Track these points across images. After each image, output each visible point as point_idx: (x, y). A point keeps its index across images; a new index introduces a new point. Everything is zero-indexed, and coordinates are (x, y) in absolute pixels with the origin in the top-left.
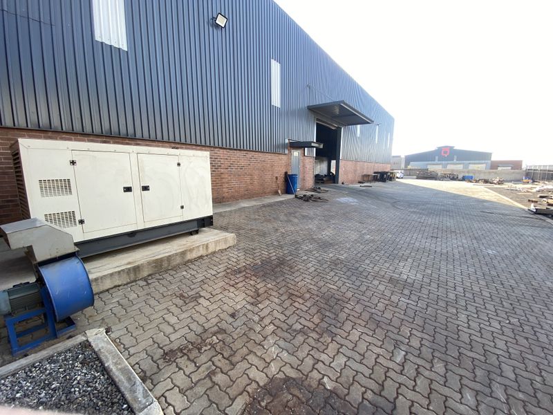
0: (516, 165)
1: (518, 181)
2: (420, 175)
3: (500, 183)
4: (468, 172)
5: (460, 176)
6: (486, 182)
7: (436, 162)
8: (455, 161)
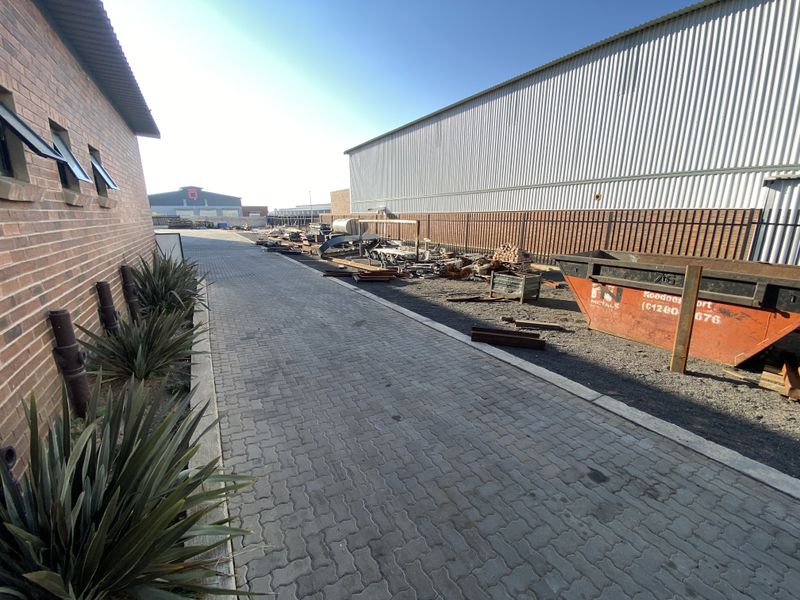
0: (263, 210)
1: (262, 227)
2: (172, 225)
3: (249, 229)
4: (222, 219)
5: (216, 224)
6: (238, 228)
7: (185, 206)
8: (206, 205)
